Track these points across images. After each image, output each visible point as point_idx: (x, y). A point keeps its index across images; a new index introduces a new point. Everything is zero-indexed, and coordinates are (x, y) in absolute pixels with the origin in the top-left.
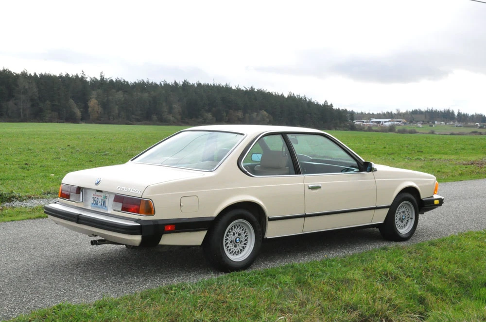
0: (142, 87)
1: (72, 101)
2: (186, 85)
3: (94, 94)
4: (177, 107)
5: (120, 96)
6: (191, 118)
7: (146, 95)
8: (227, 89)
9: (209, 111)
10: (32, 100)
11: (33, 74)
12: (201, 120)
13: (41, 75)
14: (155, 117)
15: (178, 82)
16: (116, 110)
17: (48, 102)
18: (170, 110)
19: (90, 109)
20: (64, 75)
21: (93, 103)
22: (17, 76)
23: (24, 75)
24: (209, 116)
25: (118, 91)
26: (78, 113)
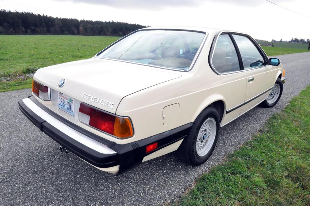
0: (98, 23)
1: (74, 27)
2: (113, 22)
3: (81, 25)
4: (110, 30)
5: (90, 26)
6: (115, 34)
7: (99, 25)
8: (127, 24)
9: (121, 31)
10: (60, 27)
11: (60, 18)
12: (118, 34)
13: (63, 19)
14: (102, 33)
15: (110, 21)
16: (89, 31)
17: (66, 28)
18: (108, 31)
19: (80, 30)
20: (71, 18)
21: (81, 28)
22: (55, 18)
23: (57, 18)
24: (121, 33)
25: (89, 24)
26: (76, 32)
